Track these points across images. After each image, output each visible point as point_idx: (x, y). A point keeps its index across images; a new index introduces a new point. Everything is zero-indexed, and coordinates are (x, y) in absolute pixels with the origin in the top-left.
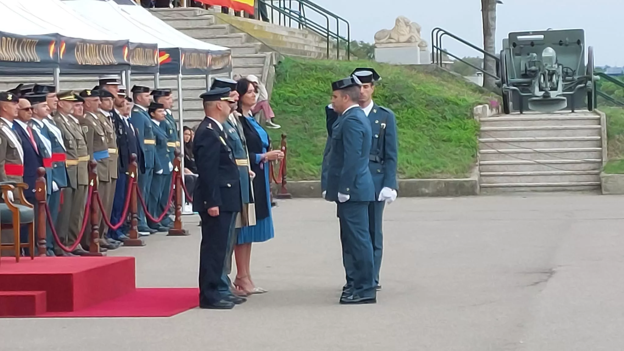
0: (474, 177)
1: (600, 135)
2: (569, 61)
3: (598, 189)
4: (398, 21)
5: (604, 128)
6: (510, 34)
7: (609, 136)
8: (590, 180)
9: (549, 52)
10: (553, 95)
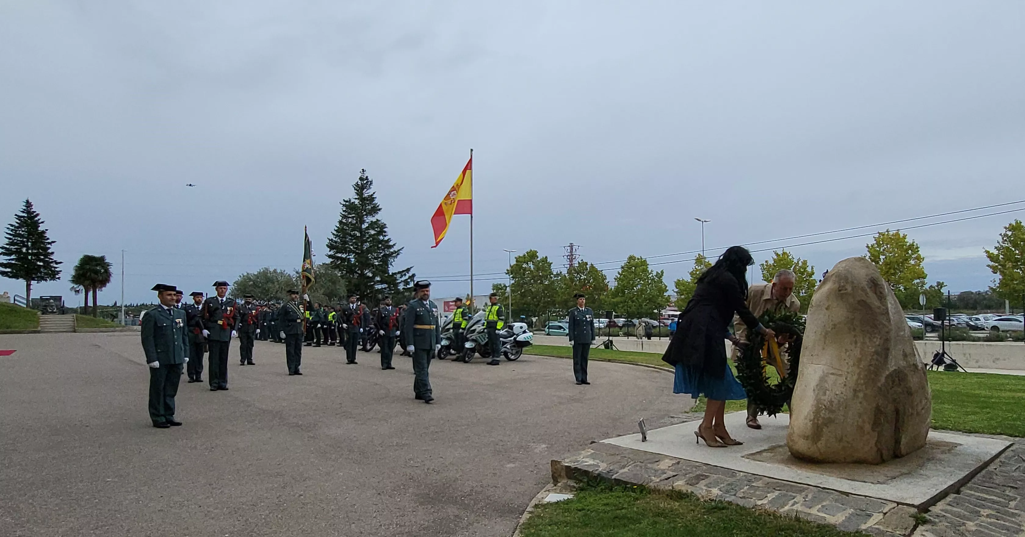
0: (39, 329)
1: (74, 319)
2: (58, 303)
3: (75, 331)
4: (4, 292)
5: (75, 317)
6: (41, 297)
7: (76, 319)
8: (71, 330)
9: (52, 301)
10: (55, 311)
